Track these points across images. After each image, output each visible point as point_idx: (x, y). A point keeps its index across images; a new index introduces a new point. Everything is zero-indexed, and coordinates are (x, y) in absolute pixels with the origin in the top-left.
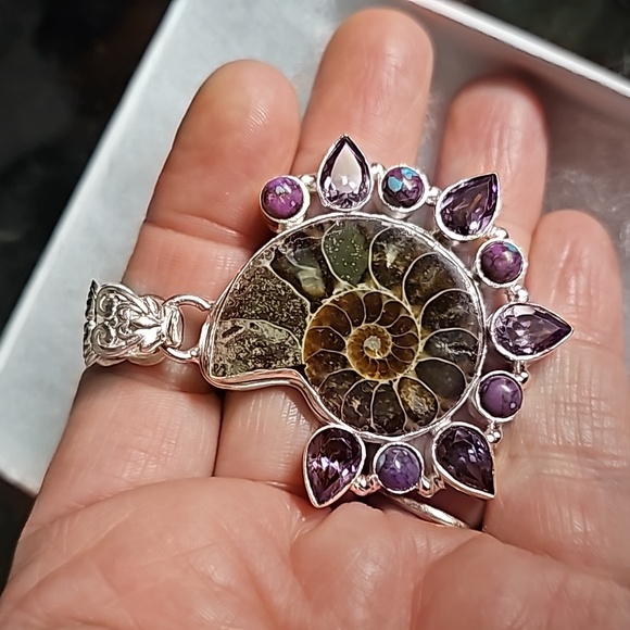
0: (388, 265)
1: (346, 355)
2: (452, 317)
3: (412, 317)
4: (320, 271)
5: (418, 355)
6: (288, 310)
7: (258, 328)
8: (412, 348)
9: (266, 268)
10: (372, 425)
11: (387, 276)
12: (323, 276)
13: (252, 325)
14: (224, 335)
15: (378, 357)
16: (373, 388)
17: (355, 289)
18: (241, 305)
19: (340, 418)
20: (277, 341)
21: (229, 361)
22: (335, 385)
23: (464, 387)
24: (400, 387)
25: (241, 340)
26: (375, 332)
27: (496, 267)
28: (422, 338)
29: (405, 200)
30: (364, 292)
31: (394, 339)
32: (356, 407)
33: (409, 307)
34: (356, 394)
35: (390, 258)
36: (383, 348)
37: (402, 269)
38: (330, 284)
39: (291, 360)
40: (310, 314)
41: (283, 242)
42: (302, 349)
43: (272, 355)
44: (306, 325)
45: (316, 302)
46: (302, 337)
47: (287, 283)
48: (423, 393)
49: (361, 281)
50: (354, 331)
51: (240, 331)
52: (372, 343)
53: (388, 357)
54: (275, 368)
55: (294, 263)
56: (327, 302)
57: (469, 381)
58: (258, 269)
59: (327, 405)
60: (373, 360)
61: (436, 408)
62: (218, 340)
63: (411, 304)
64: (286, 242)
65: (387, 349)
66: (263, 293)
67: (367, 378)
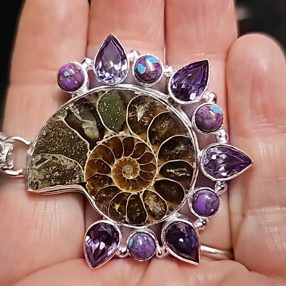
0: (139, 119)
1: (112, 177)
2: (177, 153)
3: (153, 152)
4: (96, 123)
5: (156, 176)
6: (75, 148)
7: (57, 159)
8: (152, 172)
9: (62, 121)
10: (126, 220)
11: (138, 127)
12: (98, 127)
13: (54, 158)
14: (37, 164)
15: (131, 178)
16: (128, 197)
17: (117, 135)
18: (47, 145)
19: (107, 215)
20: (68, 167)
21: (40, 180)
22: (104, 195)
23: (183, 196)
24: (144, 196)
25: (46, 167)
26: (129, 162)
27: (204, 124)
28: (158, 167)
29: (148, 79)
30: (123, 136)
31: (141, 167)
32: (117, 209)
33: (150, 147)
34: (117, 201)
35: (140, 114)
36: (134, 173)
37: (147, 122)
38: (102, 131)
39: (77, 179)
40: (89, 151)
41: (73, 105)
42: (84, 172)
43: (66, 176)
44: (87, 158)
45: (93, 142)
46: (84, 165)
47: (75, 131)
48: (158, 201)
49: (121, 130)
50: (116, 161)
51: (46, 162)
52: (128, 169)
53: (137, 178)
54: (68, 184)
55: (80, 118)
56: (100, 143)
57: (187, 193)
58: (57, 122)
59: (99, 207)
60: (128, 180)
61: (166, 209)
62: (33, 167)
63: (152, 144)
64: (75, 105)
65: (136, 173)
66: (60, 137)
67: (124, 191)
